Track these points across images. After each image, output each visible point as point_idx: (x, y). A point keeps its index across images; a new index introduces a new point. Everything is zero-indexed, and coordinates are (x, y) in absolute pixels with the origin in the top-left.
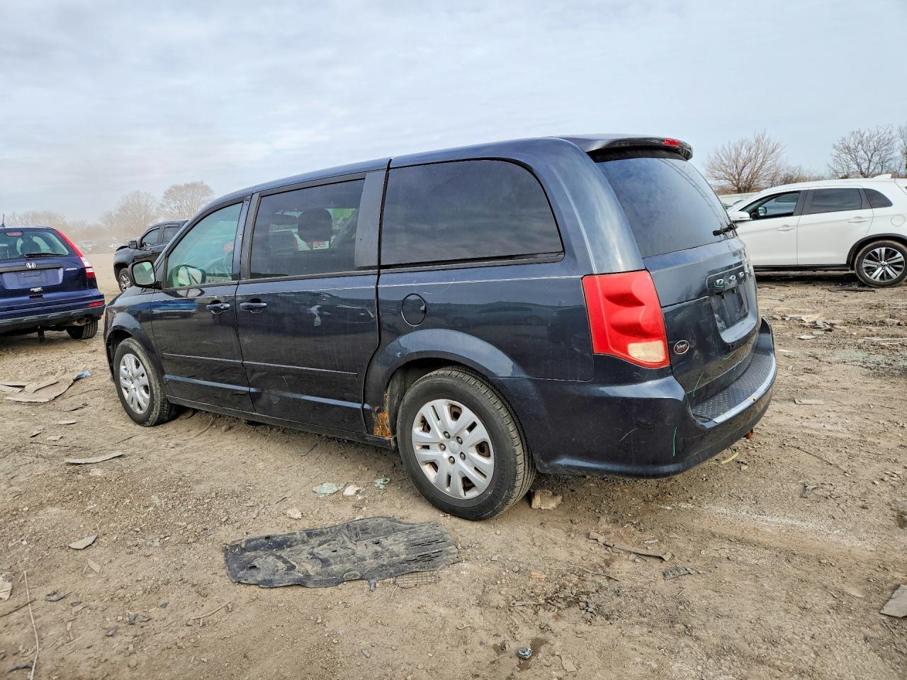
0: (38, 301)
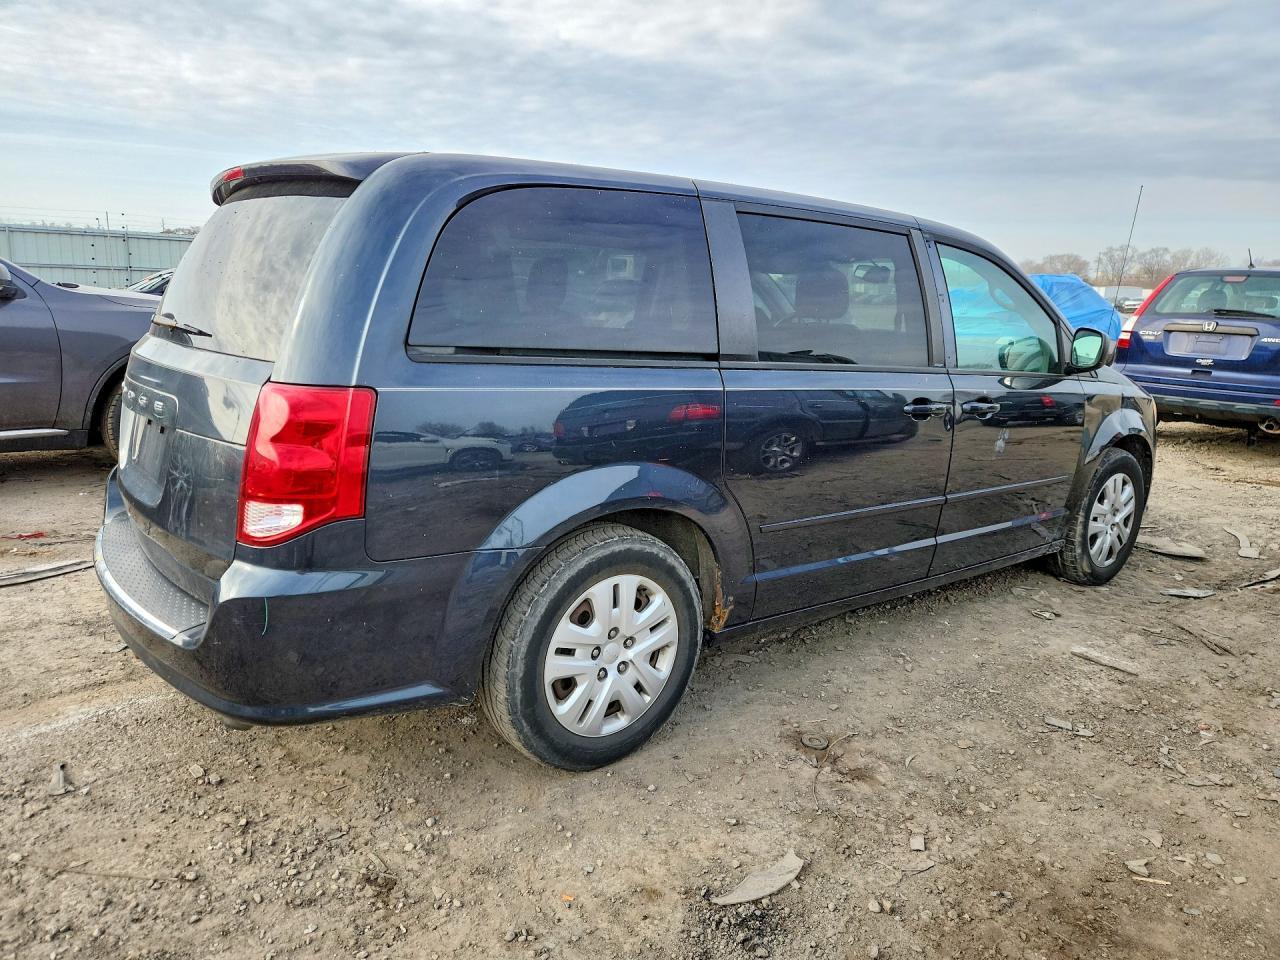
0: (1202, 379)
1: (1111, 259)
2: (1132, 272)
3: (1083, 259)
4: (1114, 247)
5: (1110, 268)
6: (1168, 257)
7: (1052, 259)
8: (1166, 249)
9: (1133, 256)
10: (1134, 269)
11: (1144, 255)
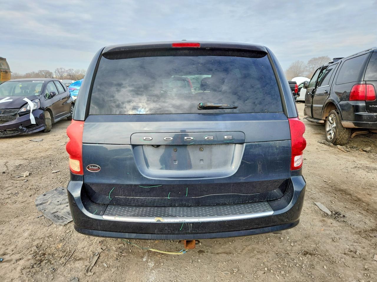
1: (58, 72)
2: (65, 76)
3: (50, 71)
4: (59, 68)
5: (59, 74)
6: (73, 71)
7: (41, 71)
8: (72, 69)
9: (64, 71)
10: (65, 75)
11: (67, 71)
